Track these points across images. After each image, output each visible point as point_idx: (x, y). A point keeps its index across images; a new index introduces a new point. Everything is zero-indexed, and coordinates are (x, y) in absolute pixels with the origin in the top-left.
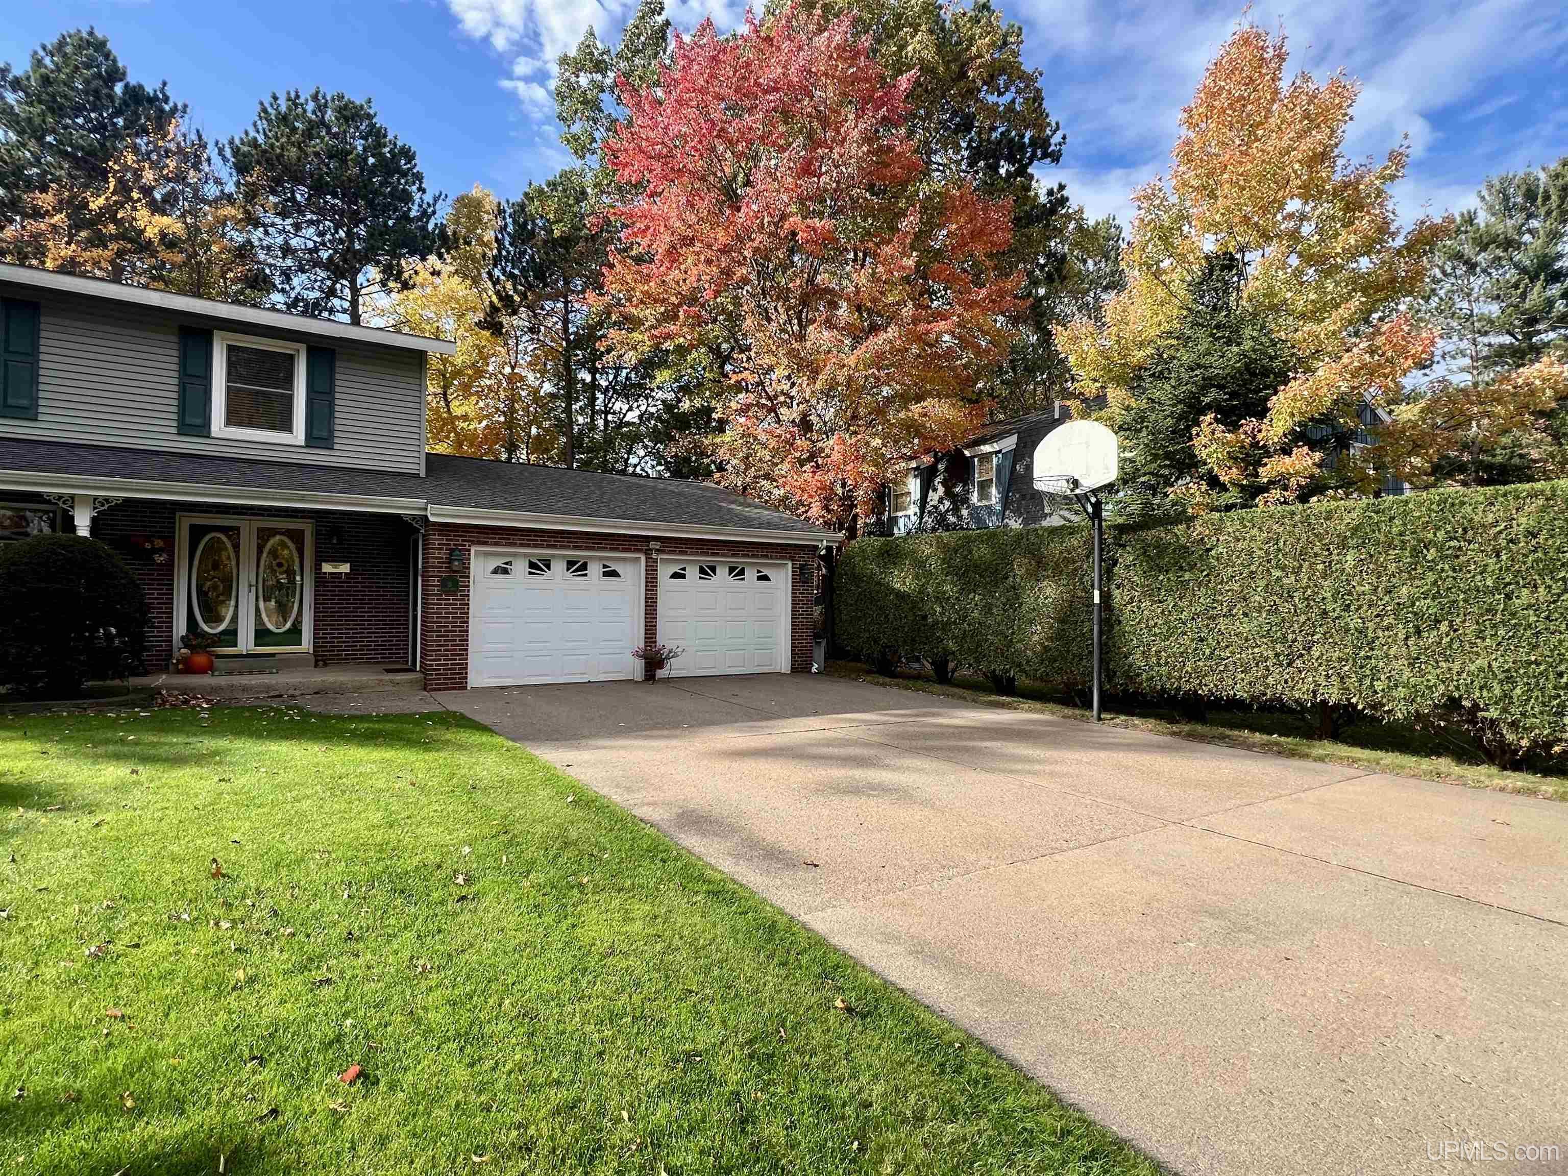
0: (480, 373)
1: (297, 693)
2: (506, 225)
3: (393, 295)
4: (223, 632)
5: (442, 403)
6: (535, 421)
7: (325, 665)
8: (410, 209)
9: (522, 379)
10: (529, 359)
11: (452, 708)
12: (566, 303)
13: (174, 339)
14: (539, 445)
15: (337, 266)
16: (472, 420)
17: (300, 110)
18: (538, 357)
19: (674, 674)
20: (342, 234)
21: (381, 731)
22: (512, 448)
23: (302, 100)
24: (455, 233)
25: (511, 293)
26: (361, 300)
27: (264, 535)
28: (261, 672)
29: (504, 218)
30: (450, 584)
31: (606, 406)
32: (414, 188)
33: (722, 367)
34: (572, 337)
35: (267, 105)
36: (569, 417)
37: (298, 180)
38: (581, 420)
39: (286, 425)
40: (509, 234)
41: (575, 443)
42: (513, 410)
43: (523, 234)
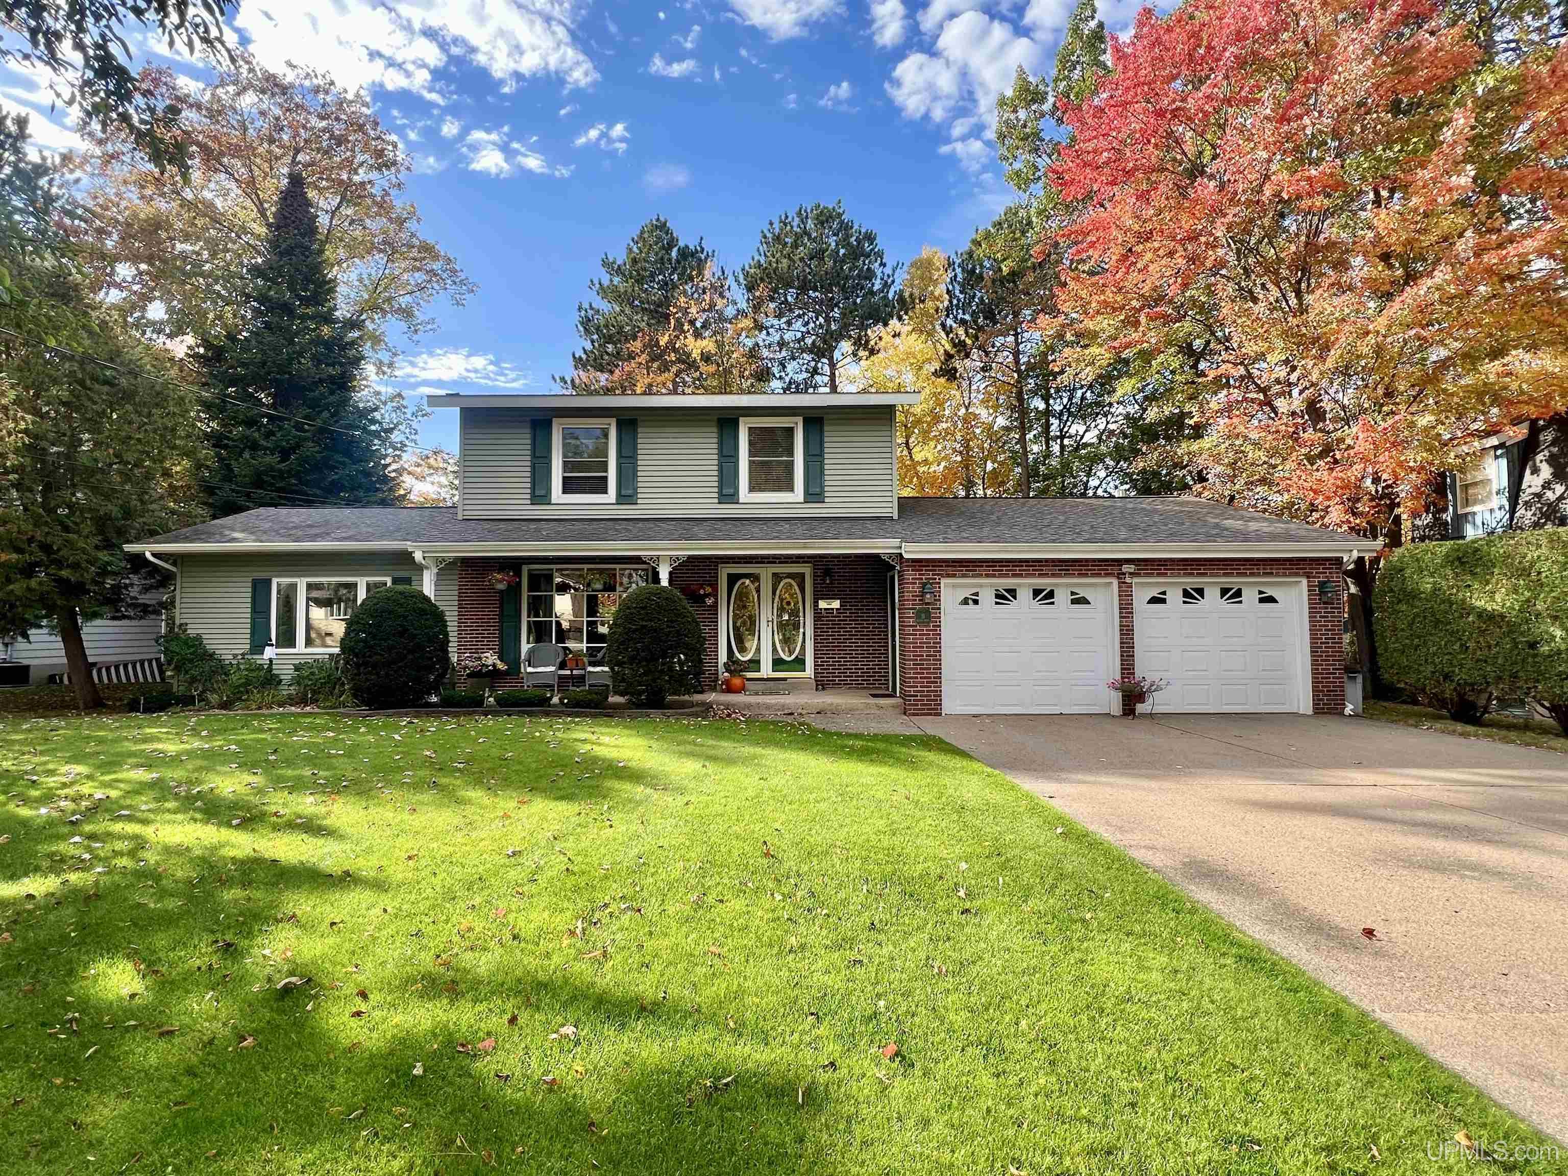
0: (937, 419)
1: (804, 712)
2: (956, 276)
3: (862, 362)
4: (750, 661)
5: (905, 452)
6: (991, 456)
7: (823, 689)
8: (873, 285)
9: (976, 416)
10: (981, 397)
11: (930, 732)
12: (1016, 335)
13: (715, 430)
14: (995, 479)
15: (819, 348)
16: (931, 464)
17: (789, 227)
18: (990, 394)
19: (1158, 709)
20: (821, 320)
21: (873, 749)
22: (969, 485)
23: (790, 219)
24: (911, 295)
25: (963, 338)
26: (837, 373)
27: (777, 577)
28: (777, 693)
29: (954, 270)
30: (923, 616)
31: (1061, 431)
32: (877, 265)
33: (1195, 366)
34: (1023, 368)
35: (766, 231)
36: (1024, 447)
37: (788, 285)
38: (1036, 448)
39: (790, 488)
40: (959, 283)
41: (1032, 473)
42: (968, 448)
43: (972, 278)
